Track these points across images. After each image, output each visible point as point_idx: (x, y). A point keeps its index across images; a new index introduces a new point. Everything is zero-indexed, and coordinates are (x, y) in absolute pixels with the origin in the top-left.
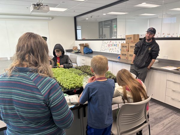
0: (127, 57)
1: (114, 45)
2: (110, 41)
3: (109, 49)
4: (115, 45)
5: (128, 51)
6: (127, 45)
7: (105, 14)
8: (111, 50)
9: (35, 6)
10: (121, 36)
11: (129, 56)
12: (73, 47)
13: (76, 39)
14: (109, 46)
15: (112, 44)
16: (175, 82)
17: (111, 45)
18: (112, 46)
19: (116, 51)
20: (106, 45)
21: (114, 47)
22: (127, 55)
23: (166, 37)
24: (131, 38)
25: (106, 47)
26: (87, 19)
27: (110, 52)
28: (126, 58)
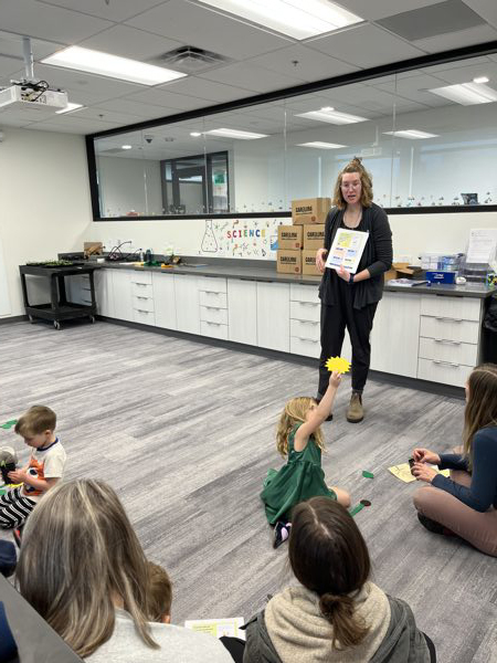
0: (298, 265)
1: (248, 234)
2: (235, 220)
3: (232, 246)
4: (251, 234)
5: (302, 248)
6: (297, 230)
7: (196, 134)
8: (239, 250)
9: (23, 89)
10: (270, 204)
11: (304, 262)
12: (86, 244)
13: (97, 216)
14: (232, 235)
15: (243, 229)
16: (440, 319)
17: (237, 234)
18: (242, 234)
19: (256, 252)
20: (218, 234)
21: (250, 240)
22: (298, 260)
23: (404, 206)
24: (310, 209)
25: (222, 238)
26: (125, 147)
27: (237, 257)
28: (297, 269)
